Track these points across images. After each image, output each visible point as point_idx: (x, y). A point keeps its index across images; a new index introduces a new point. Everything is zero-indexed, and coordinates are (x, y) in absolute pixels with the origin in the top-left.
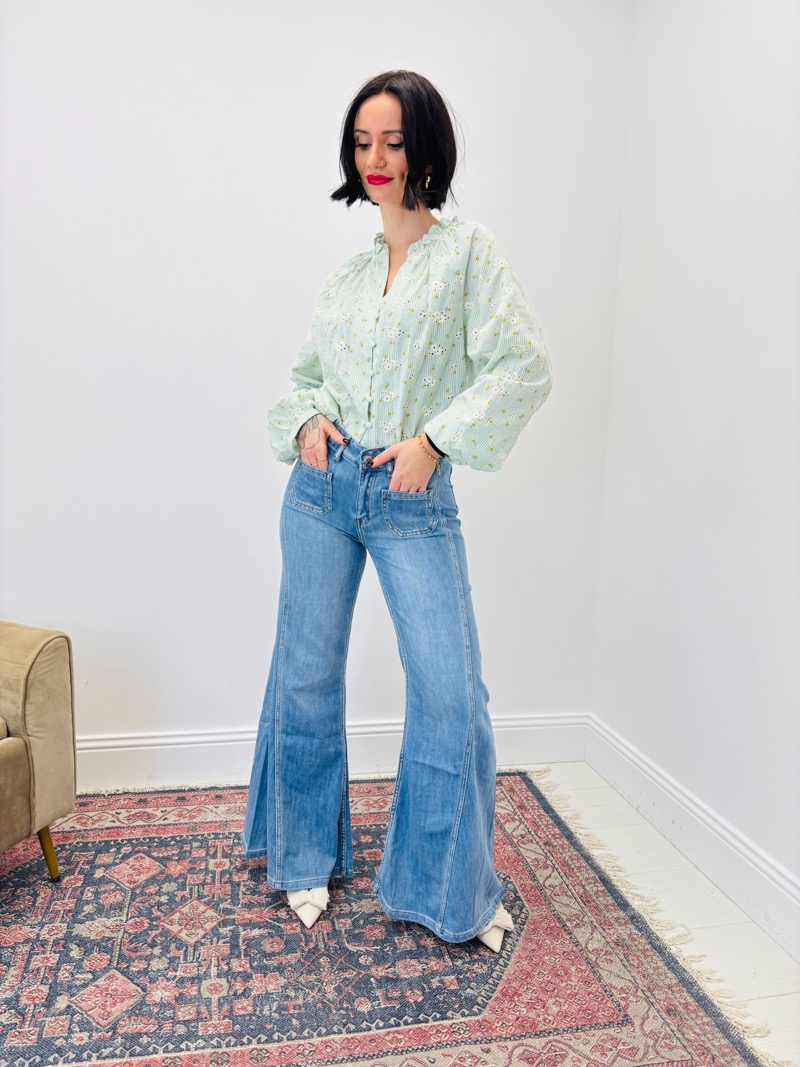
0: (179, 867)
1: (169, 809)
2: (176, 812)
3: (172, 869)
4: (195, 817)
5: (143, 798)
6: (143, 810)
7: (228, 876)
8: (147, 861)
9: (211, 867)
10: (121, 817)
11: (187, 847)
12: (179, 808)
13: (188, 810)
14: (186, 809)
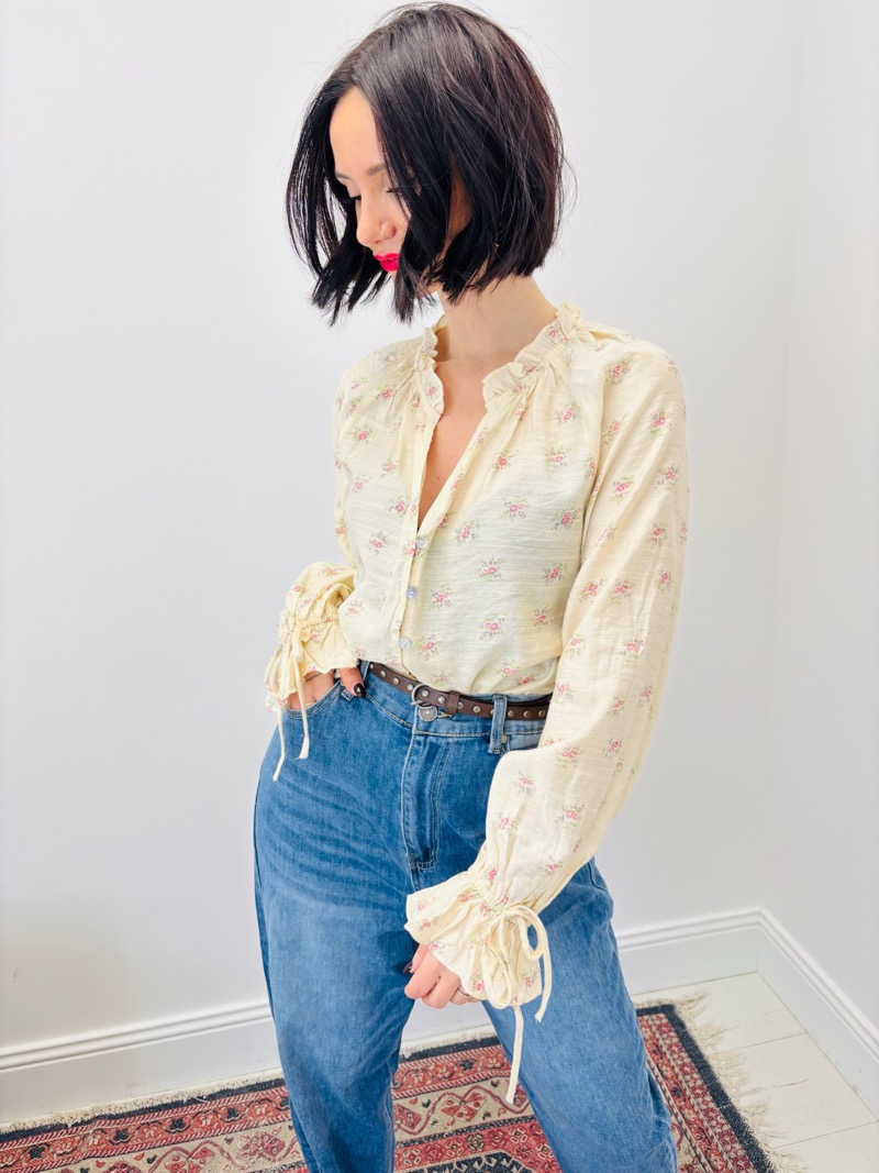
12: (173, 1149)
13: (186, 1152)
14: (184, 1151)
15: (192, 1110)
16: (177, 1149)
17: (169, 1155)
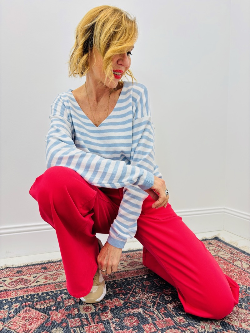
0: (59, 315)
1: (38, 275)
2: (43, 276)
3: (55, 317)
4: (57, 278)
5: (19, 270)
6: (21, 277)
7: (98, 317)
8: (34, 313)
9: (82, 312)
10: (6, 283)
11: (59, 299)
12: (44, 274)
13: (50, 274)
14: (49, 274)
15: (50, 264)
16: (46, 274)
17: (42, 276)
